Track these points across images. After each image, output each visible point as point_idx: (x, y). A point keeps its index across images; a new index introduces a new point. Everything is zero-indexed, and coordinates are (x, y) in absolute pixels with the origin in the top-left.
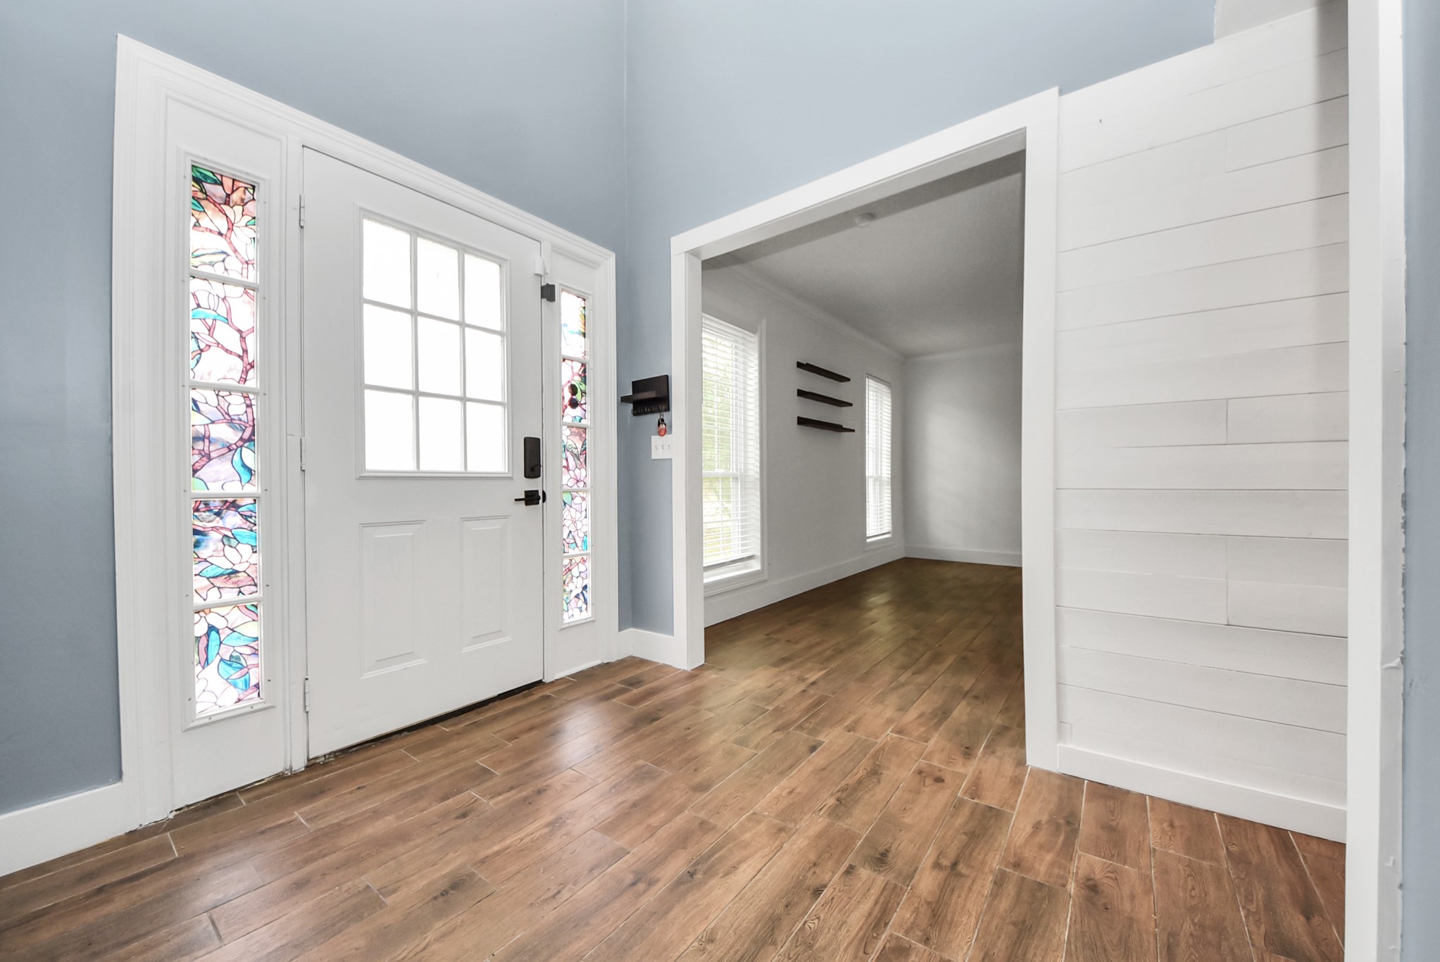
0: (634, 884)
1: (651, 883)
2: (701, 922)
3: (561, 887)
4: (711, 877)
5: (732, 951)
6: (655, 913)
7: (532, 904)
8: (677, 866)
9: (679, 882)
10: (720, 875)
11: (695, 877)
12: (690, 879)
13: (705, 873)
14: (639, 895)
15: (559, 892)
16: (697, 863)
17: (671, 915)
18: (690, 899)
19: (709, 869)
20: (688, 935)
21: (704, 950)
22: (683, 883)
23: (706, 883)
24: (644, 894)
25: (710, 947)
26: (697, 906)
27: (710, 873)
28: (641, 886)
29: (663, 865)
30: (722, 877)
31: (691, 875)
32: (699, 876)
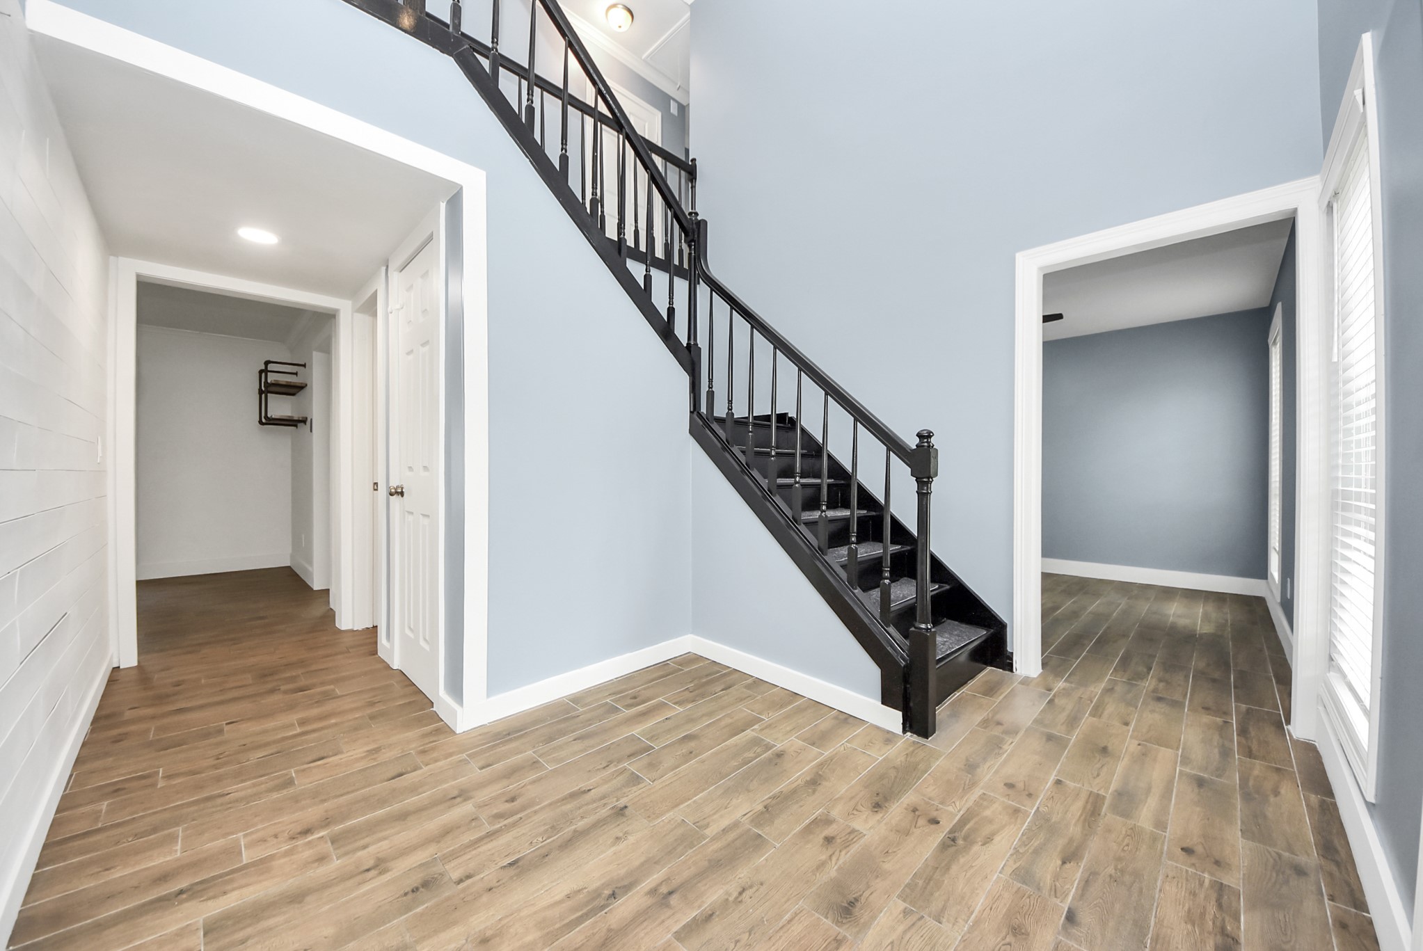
0: (670, 893)
1: (653, 892)
2: (620, 852)
3: (740, 899)
4: (595, 891)
5: (606, 830)
6: (655, 863)
7: (762, 884)
8: (625, 907)
9: (627, 888)
10: (586, 890)
11: (611, 892)
12: (616, 891)
13: (599, 895)
14: (667, 880)
15: (740, 894)
16: (603, 907)
17: (643, 859)
18: (623, 872)
19: (593, 899)
20: (633, 844)
21: (626, 833)
22: (625, 887)
23: (603, 885)
24: (663, 882)
25: (621, 835)
26: (618, 865)
27: (596, 894)
28: (664, 890)
29: (638, 911)
30: (585, 888)
31: (613, 895)
32: (607, 892)
